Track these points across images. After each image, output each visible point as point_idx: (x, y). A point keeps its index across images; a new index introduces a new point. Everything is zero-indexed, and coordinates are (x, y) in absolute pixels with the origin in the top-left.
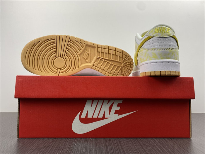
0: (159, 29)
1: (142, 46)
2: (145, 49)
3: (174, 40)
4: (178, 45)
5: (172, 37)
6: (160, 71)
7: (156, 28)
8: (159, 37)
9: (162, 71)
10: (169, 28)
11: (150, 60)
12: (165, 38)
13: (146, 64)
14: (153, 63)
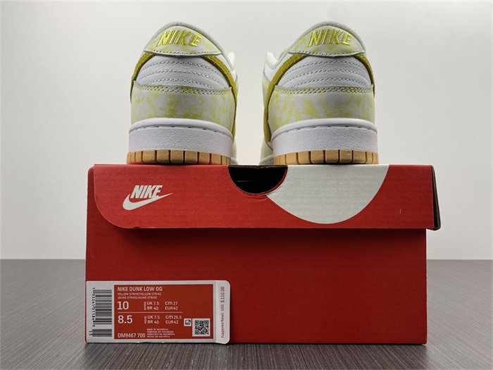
0: (323, 34)
1: (277, 84)
2: (285, 90)
3: (362, 65)
4: (372, 83)
5: (355, 57)
6: (324, 151)
7: (314, 32)
8: (322, 57)
9: (329, 151)
10: (347, 33)
11: (297, 120)
12: (339, 60)
13: (287, 131)
14: (306, 129)
